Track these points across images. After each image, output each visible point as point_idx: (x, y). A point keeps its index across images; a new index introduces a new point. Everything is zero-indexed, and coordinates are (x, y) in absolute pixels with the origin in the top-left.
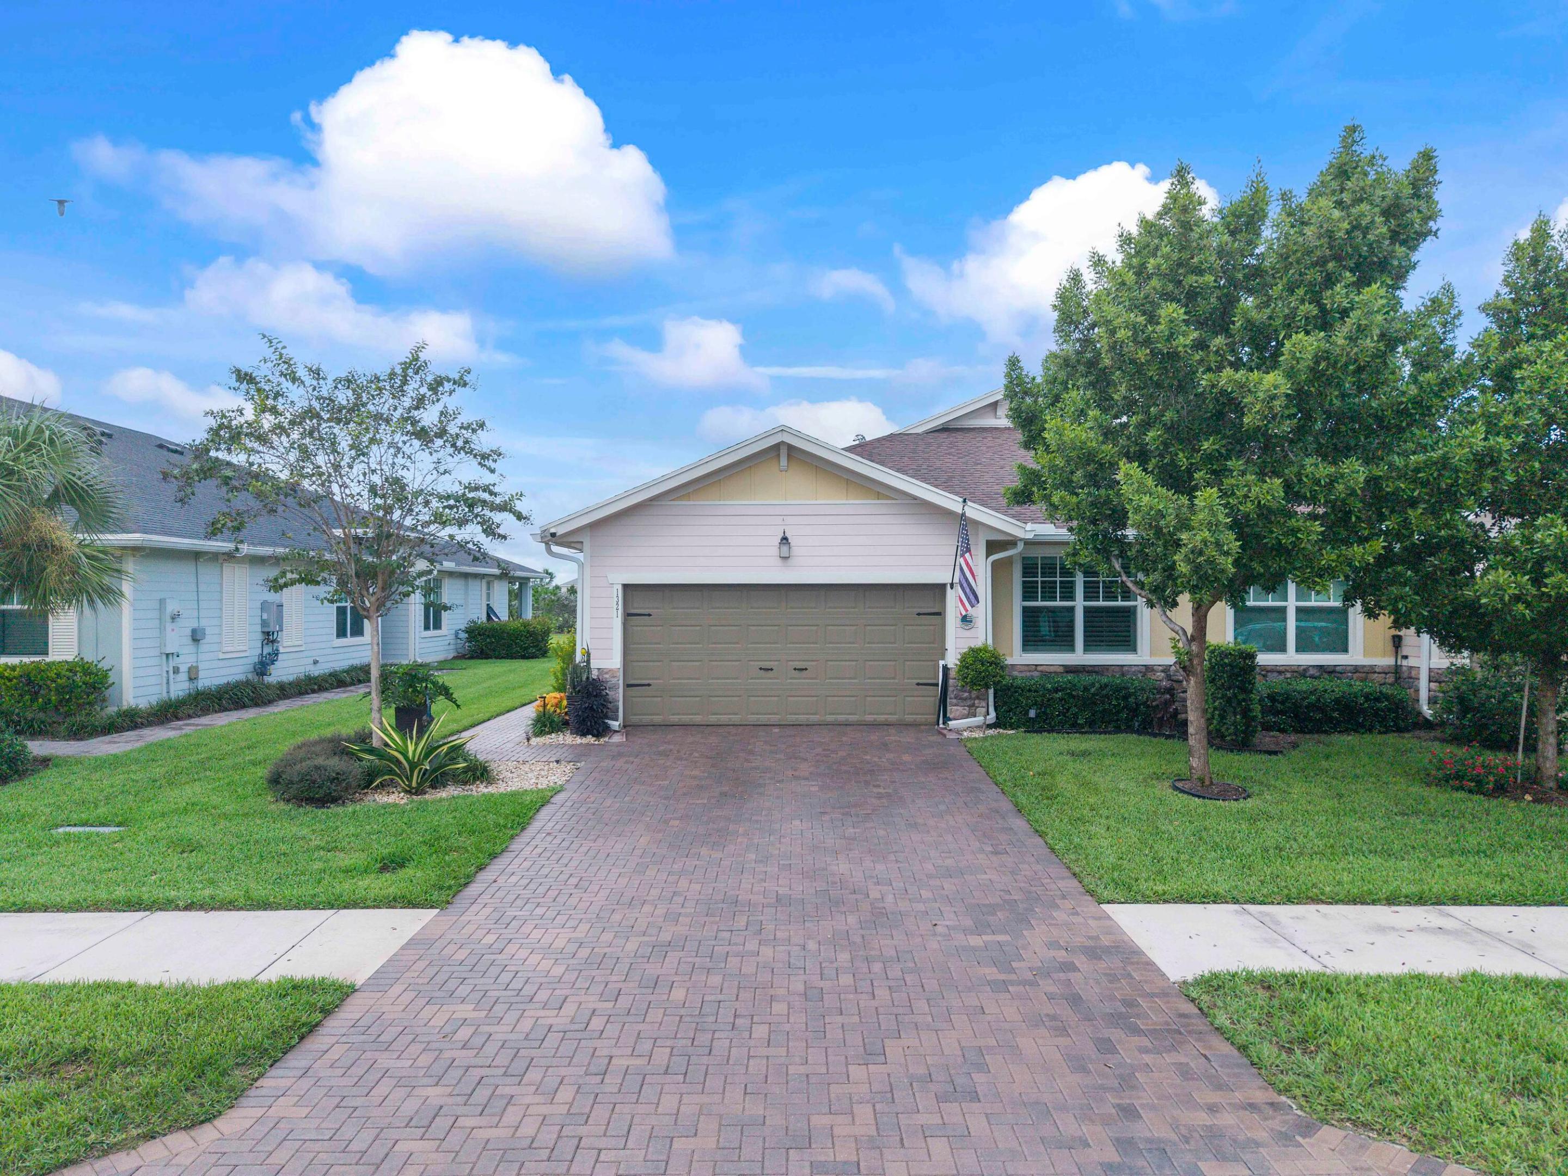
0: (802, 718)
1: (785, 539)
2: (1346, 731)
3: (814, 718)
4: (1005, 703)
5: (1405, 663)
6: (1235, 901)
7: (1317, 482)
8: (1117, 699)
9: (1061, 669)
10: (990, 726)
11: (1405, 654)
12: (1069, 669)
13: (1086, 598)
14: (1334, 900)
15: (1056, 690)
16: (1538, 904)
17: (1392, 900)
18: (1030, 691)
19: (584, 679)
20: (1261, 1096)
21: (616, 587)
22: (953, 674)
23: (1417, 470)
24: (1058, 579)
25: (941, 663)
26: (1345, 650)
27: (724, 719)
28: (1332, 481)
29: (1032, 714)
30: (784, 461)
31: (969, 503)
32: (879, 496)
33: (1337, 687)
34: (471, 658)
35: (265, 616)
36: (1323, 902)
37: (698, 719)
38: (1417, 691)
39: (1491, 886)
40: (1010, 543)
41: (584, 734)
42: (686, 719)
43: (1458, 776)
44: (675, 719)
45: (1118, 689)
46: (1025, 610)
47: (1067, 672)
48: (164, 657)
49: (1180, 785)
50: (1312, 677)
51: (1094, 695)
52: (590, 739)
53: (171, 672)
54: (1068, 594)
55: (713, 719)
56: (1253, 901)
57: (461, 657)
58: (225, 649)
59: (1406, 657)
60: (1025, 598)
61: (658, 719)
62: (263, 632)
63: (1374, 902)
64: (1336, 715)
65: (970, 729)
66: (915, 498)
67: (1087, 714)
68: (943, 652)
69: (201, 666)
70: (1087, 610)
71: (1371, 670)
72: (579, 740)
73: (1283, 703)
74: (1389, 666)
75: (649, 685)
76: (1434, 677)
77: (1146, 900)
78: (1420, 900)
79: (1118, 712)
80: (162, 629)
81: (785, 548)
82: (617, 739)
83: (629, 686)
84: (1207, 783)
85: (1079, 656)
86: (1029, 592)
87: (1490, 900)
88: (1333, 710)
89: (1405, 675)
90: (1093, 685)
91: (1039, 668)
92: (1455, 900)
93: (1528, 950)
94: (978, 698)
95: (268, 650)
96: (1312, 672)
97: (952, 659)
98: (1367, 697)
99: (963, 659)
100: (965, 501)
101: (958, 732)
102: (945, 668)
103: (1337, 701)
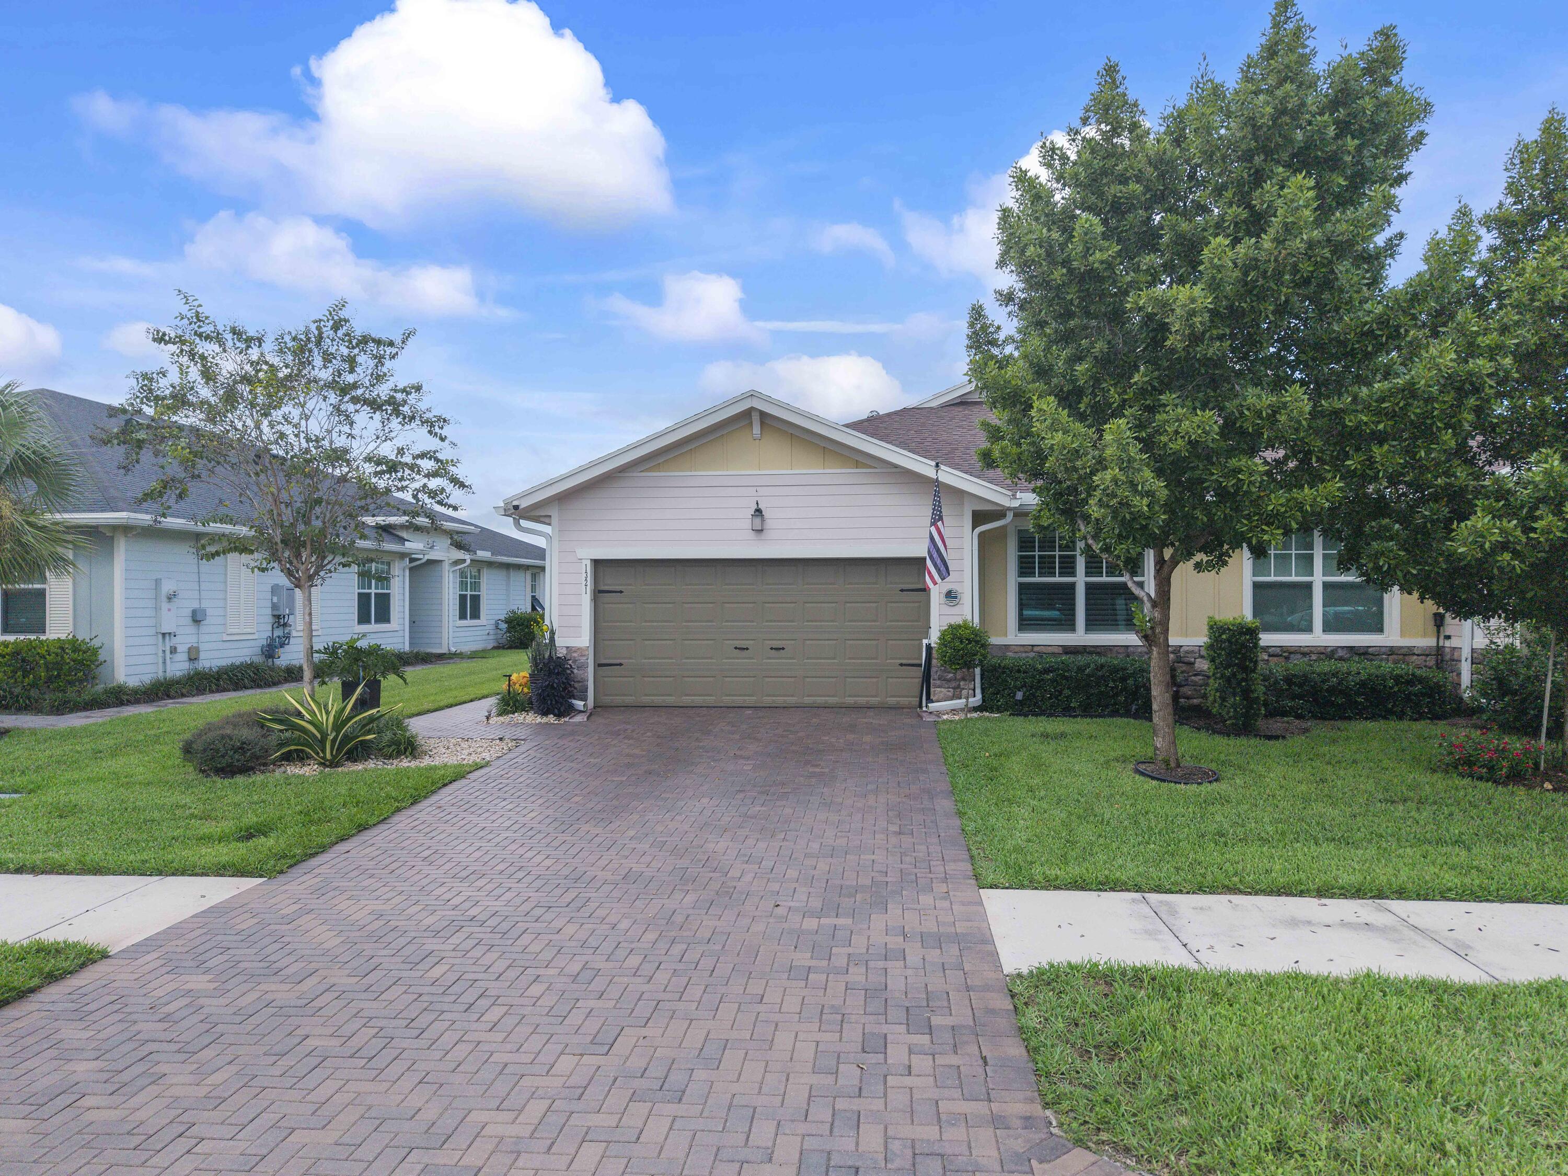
0: (780, 700)
1: (758, 512)
2: (1373, 717)
3: (792, 700)
4: (992, 685)
5: (1448, 643)
6: (1138, 889)
7: (1259, 414)
8: (1114, 681)
9: (1060, 650)
10: (975, 709)
11: (1447, 634)
12: (1069, 650)
13: (1088, 574)
14: (1255, 891)
15: (1047, 671)
16: (1502, 899)
17: (1323, 892)
18: (1019, 671)
19: (547, 656)
20: (1020, 1108)
21: (584, 562)
22: (935, 654)
23: (1382, 400)
24: (1057, 553)
25: (925, 642)
26: (1380, 629)
27: (698, 700)
28: (1275, 411)
29: (1019, 696)
30: (757, 429)
31: (942, 467)
32: (858, 464)
33: (1364, 669)
34: (510, 648)
35: (275, 599)
36: (1241, 892)
37: (670, 700)
38: (1459, 675)
39: (1450, 879)
40: (999, 514)
41: (545, 713)
42: (658, 700)
43: (1469, 762)
44: (646, 700)
45: (1115, 670)
46: (1021, 586)
47: (1066, 653)
48: (160, 636)
49: (1142, 767)
50: (1341, 659)
51: (1089, 676)
52: (551, 719)
53: (168, 652)
54: (1068, 567)
55: (687, 700)
56: (1158, 889)
57: (498, 647)
58: (230, 631)
59: (1448, 637)
60: (1022, 574)
61: (629, 700)
62: (274, 616)
63: (1301, 894)
64: (1360, 699)
65: (954, 711)
66: (896, 466)
67: (1082, 697)
68: (925, 630)
69: (202, 647)
70: (1089, 587)
71: (1408, 652)
72: (539, 719)
73: (1301, 685)
74: (1430, 647)
75: (621, 665)
76: (1477, 658)
77: (1033, 885)
78: (1357, 893)
79: (1117, 695)
80: (157, 609)
81: (758, 521)
82: (579, 718)
83: (600, 665)
84: (1173, 765)
85: (1080, 637)
86: (1025, 567)
87: (1444, 895)
88: (1358, 694)
89: (1448, 657)
90: (1088, 665)
91: (1036, 649)
92: (1401, 894)
93: (1461, 952)
94: (963, 679)
95: (278, 632)
96: (1341, 653)
97: (934, 638)
98: (1397, 679)
99: (942, 637)
100: (937, 465)
101: (938, 714)
102: (929, 647)
103: (1363, 684)
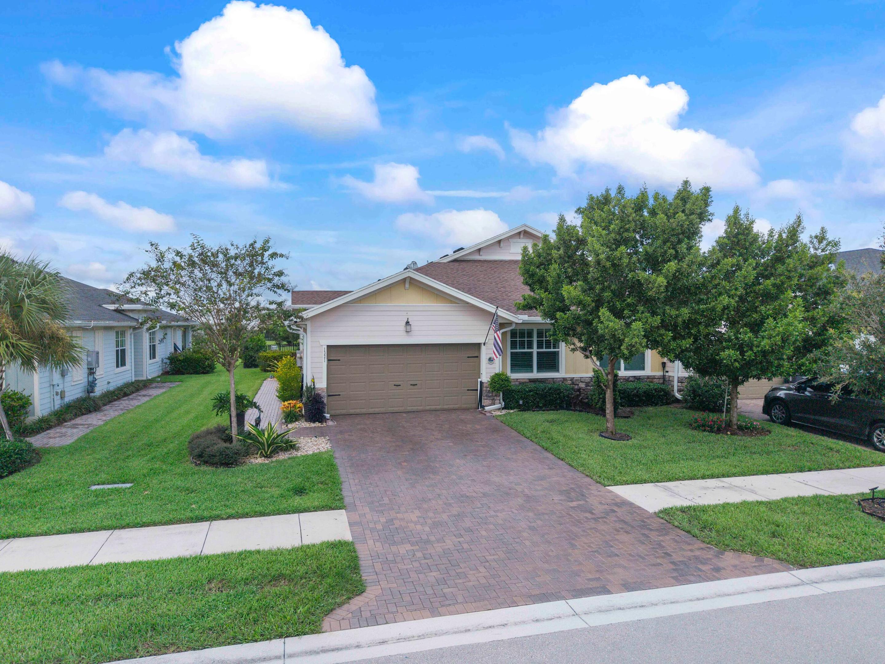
0: (415, 408)
1: (408, 323)
3: (420, 408)
4: (508, 398)
5: (667, 374)
6: (652, 482)
8: (555, 394)
9: (528, 381)
10: (503, 409)
11: (667, 370)
12: (532, 381)
13: (538, 348)
15: (530, 391)
17: (703, 477)
18: (519, 392)
19: (313, 394)
20: (703, 545)
21: (324, 347)
22: (485, 385)
24: (526, 339)
25: (479, 380)
26: (645, 369)
27: (377, 410)
29: (521, 402)
30: (407, 285)
31: (499, 309)
34: (173, 374)
35: (89, 359)
37: (364, 411)
38: (673, 387)
41: (314, 422)
42: (358, 411)
44: (352, 411)
45: (556, 390)
46: (512, 353)
47: (530, 382)
48: (52, 387)
49: (603, 434)
51: (546, 393)
52: (317, 424)
53: (55, 395)
54: (530, 346)
55: (371, 411)
57: (166, 373)
58: (75, 379)
59: (668, 372)
60: (512, 348)
61: (344, 412)
62: (88, 369)
63: (698, 479)
65: (495, 410)
67: (543, 401)
68: (479, 375)
69: (66, 390)
70: (538, 353)
71: (655, 377)
72: (313, 425)
74: (661, 376)
75: (339, 395)
76: (679, 380)
79: (556, 400)
81: (408, 327)
82: (330, 423)
83: (329, 396)
84: (614, 433)
85: (535, 375)
86: (514, 345)
88: (644, 396)
89: (668, 380)
90: (545, 388)
91: (518, 380)
94: (496, 396)
95: (91, 378)
96: (631, 379)
97: (485, 377)
100: (497, 307)
101: (490, 412)
102: (481, 383)
103: (645, 392)
